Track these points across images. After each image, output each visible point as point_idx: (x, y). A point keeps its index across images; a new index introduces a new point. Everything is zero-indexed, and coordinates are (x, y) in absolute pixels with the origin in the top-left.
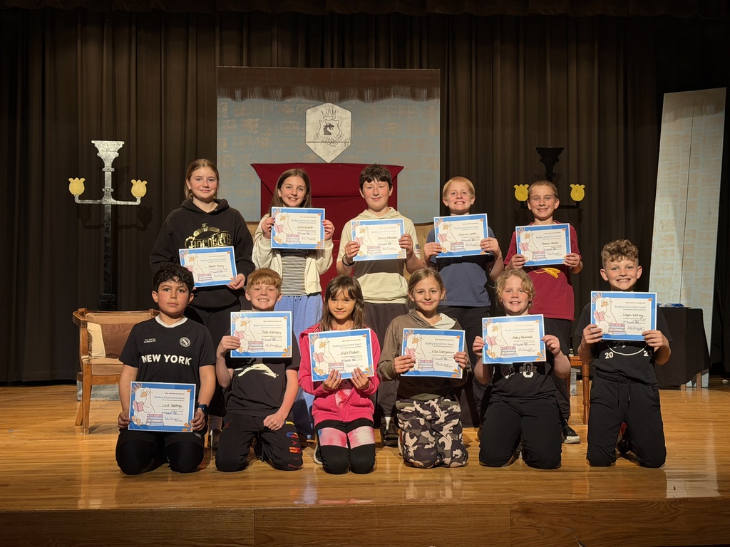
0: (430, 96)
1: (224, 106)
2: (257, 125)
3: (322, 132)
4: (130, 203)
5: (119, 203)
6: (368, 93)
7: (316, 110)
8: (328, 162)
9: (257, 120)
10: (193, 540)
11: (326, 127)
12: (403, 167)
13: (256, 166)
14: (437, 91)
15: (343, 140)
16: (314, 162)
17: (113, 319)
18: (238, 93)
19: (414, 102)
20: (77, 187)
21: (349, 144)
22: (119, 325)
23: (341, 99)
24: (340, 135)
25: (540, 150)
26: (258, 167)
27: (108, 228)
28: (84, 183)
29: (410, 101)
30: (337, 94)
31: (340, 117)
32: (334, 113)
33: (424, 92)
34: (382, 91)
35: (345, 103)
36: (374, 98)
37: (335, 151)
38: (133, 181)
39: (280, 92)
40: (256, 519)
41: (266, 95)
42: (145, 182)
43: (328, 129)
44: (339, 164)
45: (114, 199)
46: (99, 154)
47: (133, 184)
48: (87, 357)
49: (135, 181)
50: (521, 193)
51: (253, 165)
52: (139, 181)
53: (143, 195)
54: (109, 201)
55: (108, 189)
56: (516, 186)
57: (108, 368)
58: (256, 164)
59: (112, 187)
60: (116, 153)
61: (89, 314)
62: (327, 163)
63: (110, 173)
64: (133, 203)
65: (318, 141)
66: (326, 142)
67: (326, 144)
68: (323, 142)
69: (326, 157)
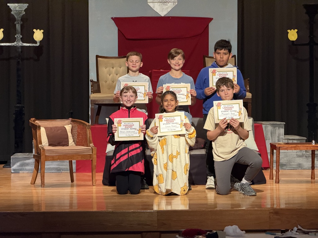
4: (33, 45)
5: (25, 44)
8: (163, 15)
10: (131, 224)
12: (212, 19)
13: (115, 20)
16: (153, 16)
17: (49, 124)
21: (177, 3)
22: (54, 127)
25: (305, 6)
26: (118, 21)
27: (19, 61)
28: (3, 32)
37: (167, 8)
38: (34, 30)
40: (158, 216)
42: (42, 31)
44: (169, 17)
45: (22, 42)
46: (12, 13)
47: (34, 32)
48: (42, 145)
49: (36, 30)
50: (293, 35)
51: (112, 18)
52: (38, 30)
53: (41, 39)
54: (20, 44)
55: (19, 36)
56: (289, 31)
57: (54, 151)
58: (114, 18)
59: (21, 35)
60: (23, 11)
61: (37, 121)
62: (162, 17)
63: (20, 25)
64: (35, 45)
65: (155, 2)
66: (161, 2)
67: (161, 4)
68: (159, 2)
69: (161, 12)
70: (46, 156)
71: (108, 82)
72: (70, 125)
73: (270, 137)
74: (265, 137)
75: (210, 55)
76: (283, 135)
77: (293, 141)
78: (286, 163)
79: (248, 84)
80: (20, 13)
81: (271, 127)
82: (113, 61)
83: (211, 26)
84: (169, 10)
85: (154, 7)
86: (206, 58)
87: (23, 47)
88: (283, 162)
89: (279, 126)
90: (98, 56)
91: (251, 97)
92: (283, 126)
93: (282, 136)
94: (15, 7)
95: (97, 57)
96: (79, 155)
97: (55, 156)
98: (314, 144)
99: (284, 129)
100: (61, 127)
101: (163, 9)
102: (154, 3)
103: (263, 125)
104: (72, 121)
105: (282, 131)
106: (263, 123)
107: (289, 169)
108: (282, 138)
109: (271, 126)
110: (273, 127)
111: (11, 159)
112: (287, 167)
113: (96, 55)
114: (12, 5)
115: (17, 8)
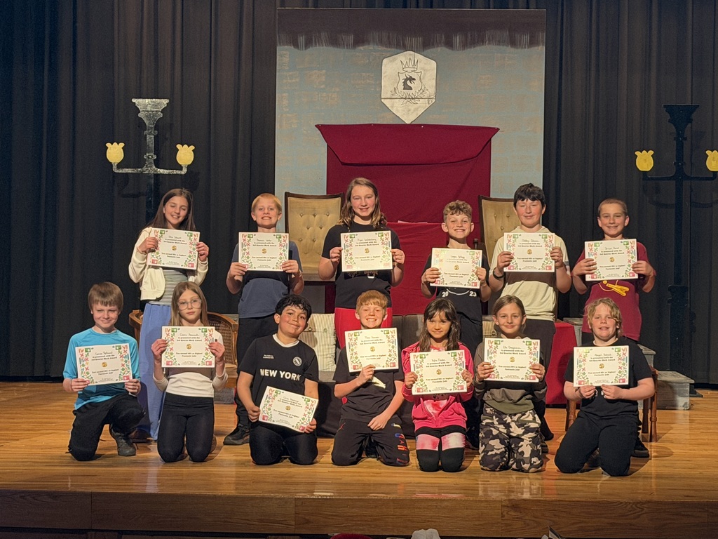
0: (533, 43)
1: (285, 55)
2: (323, 79)
3: (401, 86)
4: (175, 172)
5: (161, 171)
6: (457, 39)
7: (395, 60)
8: (408, 122)
9: (324, 71)
11: (406, 80)
12: (498, 129)
13: (322, 128)
14: (542, 36)
15: (426, 96)
16: (391, 122)
18: (302, 40)
19: (512, 50)
20: (115, 153)
21: (434, 101)
23: (425, 46)
24: (422, 90)
25: (670, 109)
26: (325, 130)
27: (150, 202)
28: (123, 148)
29: (509, 49)
30: (420, 40)
31: (422, 69)
32: (415, 63)
33: (526, 38)
34: (474, 36)
35: (428, 51)
36: (465, 45)
37: (416, 109)
38: (179, 146)
39: (351, 38)
41: (334, 42)
42: (192, 147)
43: (408, 82)
44: (420, 125)
45: (156, 167)
46: (140, 115)
47: (178, 150)
49: (181, 146)
50: (645, 161)
51: (317, 126)
52: (186, 146)
53: (190, 162)
54: (151, 169)
55: (151, 156)
56: (637, 153)
58: (321, 125)
59: (155, 154)
60: (160, 113)
62: (407, 124)
63: (153, 136)
64: (179, 172)
65: (396, 97)
66: (405, 99)
67: (406, 101)
68: (402, 98)
69: (405, 116)
71: (304, 241)
75: (491, 197)
80: (154, 115)
82: (315, 203)
83: (495, 141)
86: (483, 201)
87: (157, 176)
90: (288, 193)
94: (146, 106)
95: (287, 195)
103: (575, 327)
113: (286, 193)
114: (141, 101)
115: (149, 106)
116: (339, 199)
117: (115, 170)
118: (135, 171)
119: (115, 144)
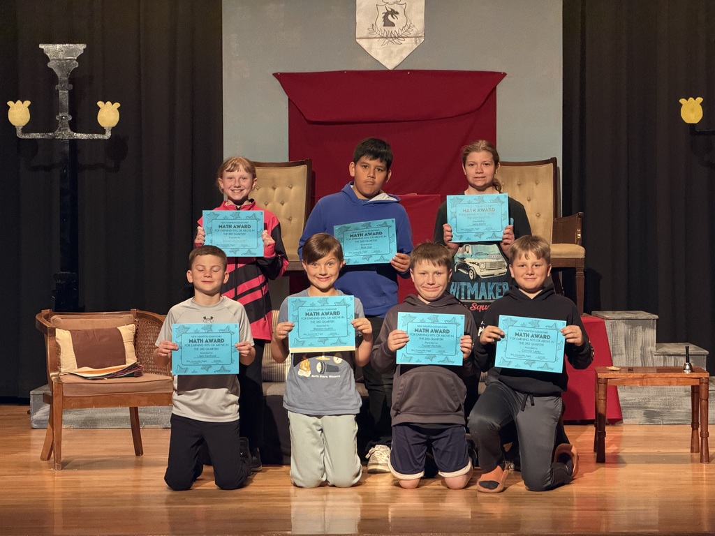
2: (282, 14)
3: (380, 22)
4: (96, 136)
5: (79, 136)
8: (390, 67)
9: (283, 5)
11: (386, 15)
12: (505, 74)
13: (281, 77)
15: (413, 33)
16: (368, 68)
17: (85, 322)
20: (19, 113)
21: (423, 40)
22: (93, 331)
24: (408, 27)
26: (286, 80)
28: (29, 107)
37: (401, 51)
38: (100, 104)
42: (117, 105)
43: (390, 17)
44: (407, 71)
45: (72, 130)
46: (50, 65)
47: (99, 108)
48: (57, 373)
49: (103, 103)
50: (692, 111)
51: (276, 75)
52: (109, 103)
53: (115, 124)
54: (66, 134)
55: (65, 117)
56: (682, 101)
57: (82, 387)
58: (281, 73)
59: (70, 114)
60: (75, 62)
61: (55, 317)
62: (389, 71)
63: (66, 92)
64: (101, 137)
65: (374, 36)
66: (386, 38)
67: (387, 41)
68: (383, 37)
69: (387, 61)
70: (64, 397)
72: (133, 326)
73: (624, 348)
74: (611, 349)
76: (652, 345)
77: (677, 357)
78: (660, 408)
79: (579, 224)
80: (68, 65)
81: (626, 327)
82: (275, 173)
83: (502, 90)
84: (405, 56)
85: (370, 48)
87: (74, 142)
88: (653, 406)
89: (645, 325)
91: (583, 256)
92: (653, 324)
93: (652, 348)
94: (57, 53)
96: (142, 395)
97: (86, 398)
98: (687, 372)
99: (655, 331)
100: (110, 329)
101: (392, 52)
102: (371, 40)
103: (605, 321)
104: (138, 316)
105: (651, 334)
106: (607, 316)
107: (668, 422)
108: (651, 352)
109: (625, 323)
110: (630, 326)
111: (32, 397)
112: (663, 420)
114: (50, 46)
115: (61, 54)
116: (303, 168)
117: (20, 135)
118: (46, 136)
119: (19, 102)
